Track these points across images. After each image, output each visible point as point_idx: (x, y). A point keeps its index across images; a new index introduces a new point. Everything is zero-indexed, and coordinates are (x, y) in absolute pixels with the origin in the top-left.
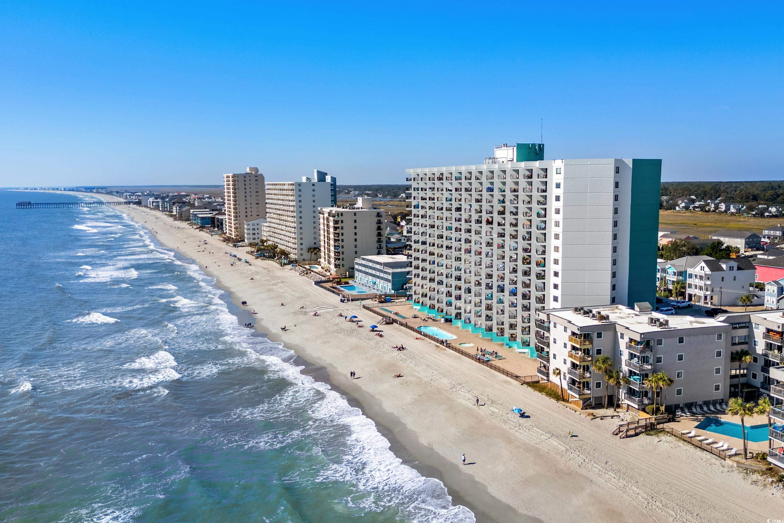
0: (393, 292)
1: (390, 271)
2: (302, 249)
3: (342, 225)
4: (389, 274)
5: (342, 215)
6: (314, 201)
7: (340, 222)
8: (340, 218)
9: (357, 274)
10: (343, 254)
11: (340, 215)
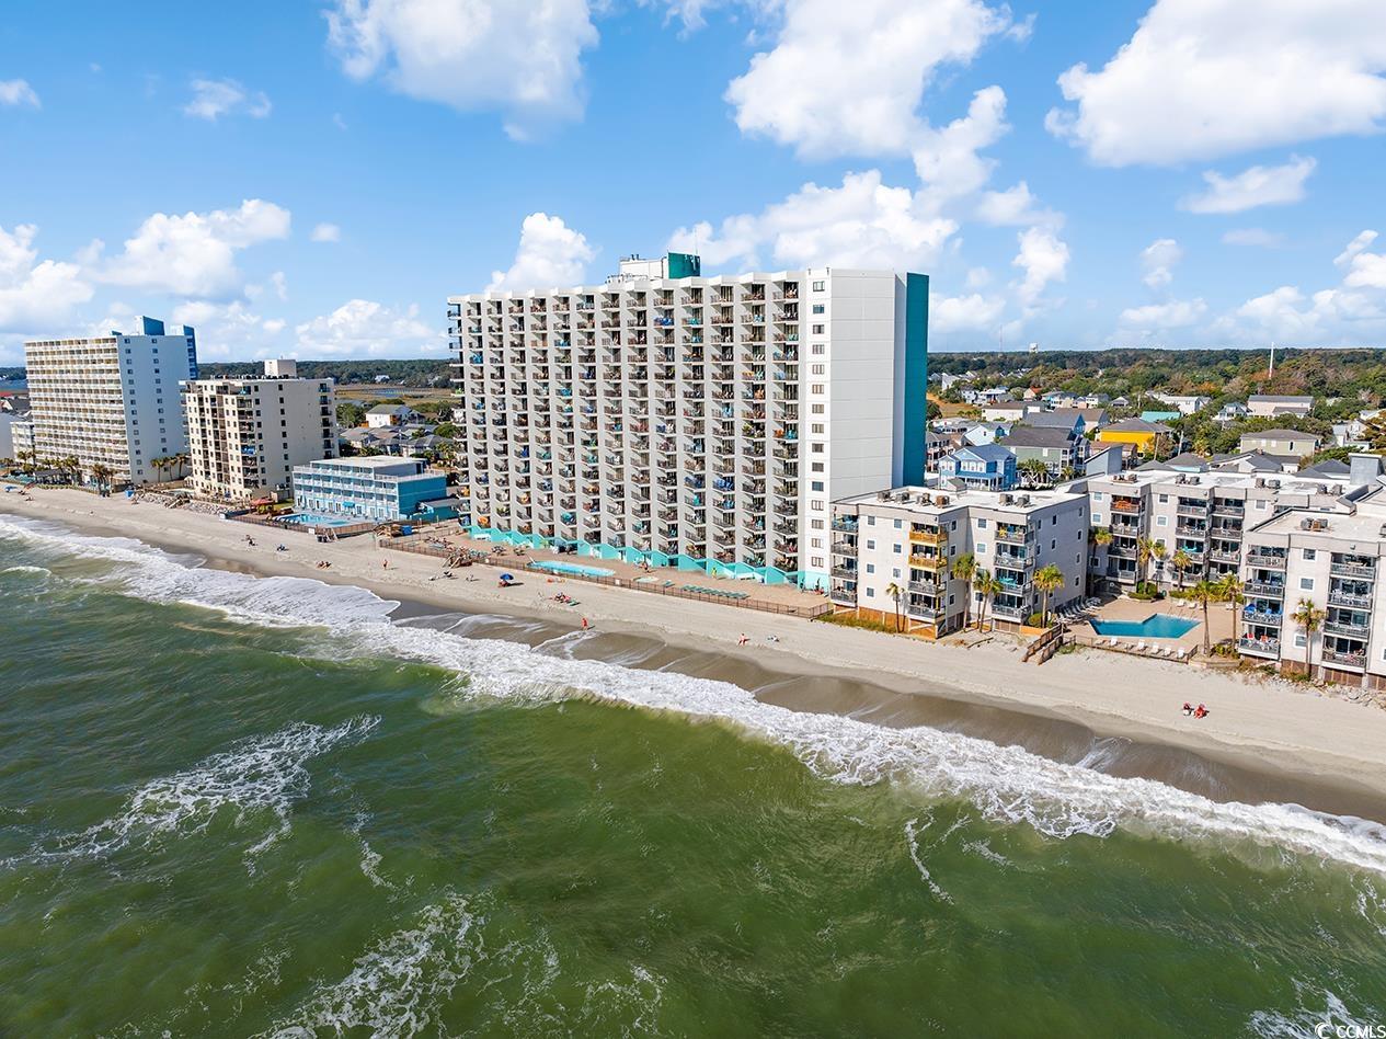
0: (404, 517)
1: (396, 480)
2: (139, 462)
3: (258, 407)
4: (393, 486)
5: (256, 388)
6: (157, 371)
7: (253, 403)
8: (252, 396)
9: (298, 494)
10: (262, 461)
11: (253, 389)
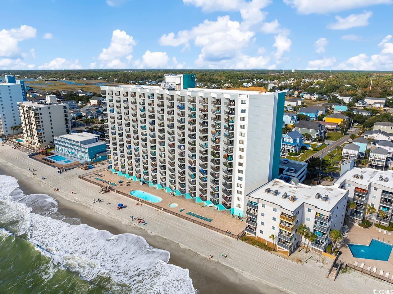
0: (90, 160)
2: (6, 128)
3: (41, 116)
4: (86, 148)
5: (40, 109)
6: (11, 97)
7: (40, 114)
8: (39, 112)
9: (56, 146)
10: (44, 134)
11: (39, 110)
